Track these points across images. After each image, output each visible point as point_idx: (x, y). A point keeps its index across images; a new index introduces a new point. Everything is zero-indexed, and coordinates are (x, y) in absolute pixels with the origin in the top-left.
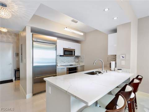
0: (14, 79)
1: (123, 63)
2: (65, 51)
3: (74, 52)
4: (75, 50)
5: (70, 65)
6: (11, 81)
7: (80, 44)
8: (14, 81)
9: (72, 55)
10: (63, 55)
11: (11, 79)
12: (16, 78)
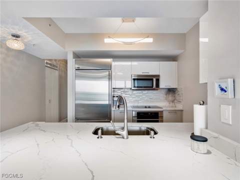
3: (158, 80)
4: (159, 76)
5: (146, 107)
9: (152, 87)
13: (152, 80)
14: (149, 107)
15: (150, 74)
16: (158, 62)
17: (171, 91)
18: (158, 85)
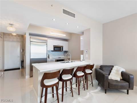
0: (21, 67)
1: (87, 56)
2: (54, 47)
3: (62, 48)
4: (63, 46)
6: (19, 69)
7: (67, 42)
8: (21, 69)
9: (61, 50)
10: (53, 50)
11: (19, 67)
12: (22, 67)
13: (61, 48)
14: (60, 58)
15: (60, 45)
16: (62, 41)
17: (66, 52)
18: (62, 50)
